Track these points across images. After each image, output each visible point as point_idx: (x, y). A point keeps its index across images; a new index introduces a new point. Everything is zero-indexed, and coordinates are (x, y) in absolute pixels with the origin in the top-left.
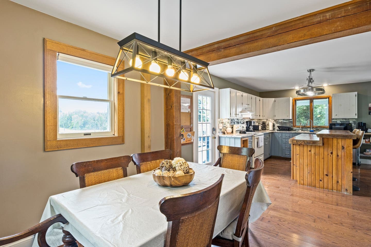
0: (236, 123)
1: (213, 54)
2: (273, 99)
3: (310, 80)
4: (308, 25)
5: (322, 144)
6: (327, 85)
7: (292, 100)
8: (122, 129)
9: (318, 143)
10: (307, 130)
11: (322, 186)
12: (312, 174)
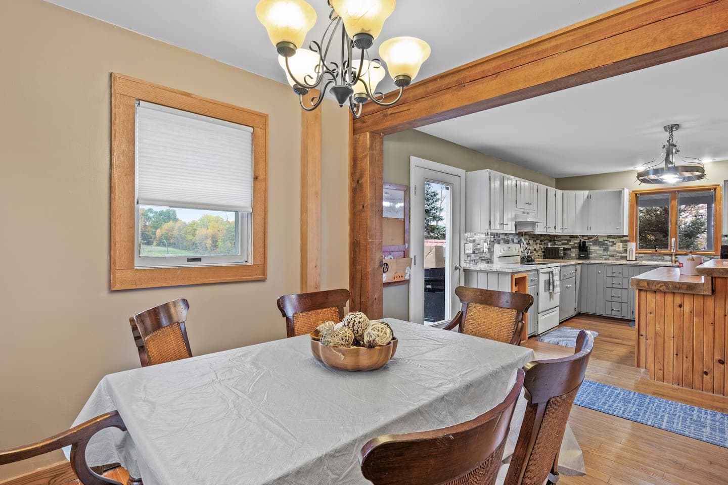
0: (502, 241)
1: (447, 95)
2: (586, 193)
3: (670, 149)
4: (662, 18)
5: (711, 291)
6: (711, 160)
7: (630, 194)
8: (262, 250)
9: (701, 290)
10: (664, 259)
11: (710, 386)
12: (685, 358)
